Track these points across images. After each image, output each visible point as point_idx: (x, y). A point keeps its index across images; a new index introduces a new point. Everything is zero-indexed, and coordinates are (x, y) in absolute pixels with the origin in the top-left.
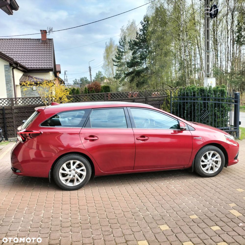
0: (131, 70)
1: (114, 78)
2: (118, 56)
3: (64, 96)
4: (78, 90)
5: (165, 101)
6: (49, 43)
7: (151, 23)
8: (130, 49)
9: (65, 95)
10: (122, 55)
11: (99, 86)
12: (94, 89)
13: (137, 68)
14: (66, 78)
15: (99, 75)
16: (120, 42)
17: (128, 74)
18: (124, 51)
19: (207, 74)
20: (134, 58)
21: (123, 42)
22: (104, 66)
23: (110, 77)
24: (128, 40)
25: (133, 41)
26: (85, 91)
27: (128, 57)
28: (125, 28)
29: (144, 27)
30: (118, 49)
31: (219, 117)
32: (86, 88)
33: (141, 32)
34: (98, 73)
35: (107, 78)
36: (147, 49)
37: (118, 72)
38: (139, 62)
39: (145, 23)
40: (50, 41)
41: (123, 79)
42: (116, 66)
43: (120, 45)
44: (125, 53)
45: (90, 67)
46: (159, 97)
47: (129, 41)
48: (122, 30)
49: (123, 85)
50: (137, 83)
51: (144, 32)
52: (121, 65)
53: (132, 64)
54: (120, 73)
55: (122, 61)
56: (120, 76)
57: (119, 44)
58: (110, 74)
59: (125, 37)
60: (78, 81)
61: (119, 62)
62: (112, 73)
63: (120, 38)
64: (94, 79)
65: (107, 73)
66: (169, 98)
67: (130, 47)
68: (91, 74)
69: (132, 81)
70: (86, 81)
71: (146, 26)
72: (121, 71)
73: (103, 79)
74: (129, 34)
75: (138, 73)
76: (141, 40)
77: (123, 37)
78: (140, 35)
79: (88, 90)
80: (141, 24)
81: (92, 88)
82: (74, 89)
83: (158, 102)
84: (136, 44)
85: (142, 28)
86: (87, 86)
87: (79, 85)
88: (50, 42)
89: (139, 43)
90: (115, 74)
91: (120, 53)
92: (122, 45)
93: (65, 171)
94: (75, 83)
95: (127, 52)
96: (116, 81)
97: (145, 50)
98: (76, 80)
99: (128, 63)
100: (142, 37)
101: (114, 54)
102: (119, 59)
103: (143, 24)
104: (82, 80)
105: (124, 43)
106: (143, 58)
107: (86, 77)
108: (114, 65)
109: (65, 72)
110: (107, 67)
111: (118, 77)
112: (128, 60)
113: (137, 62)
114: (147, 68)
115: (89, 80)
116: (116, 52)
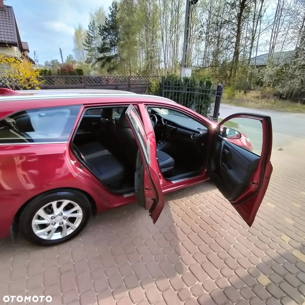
0: (101, 55)
1: (86, 62)
2: (88, 40)
3: (32, 77)
4: (50, 72)
5: (147, 88)
6: (7, 11)
7: (120, 10)
8: (100, 34)
9: (33, 75)
10: (92, 40)
11: (73, 69)
12: (67, 71)
13: (107, 54)
14: (36, 58)
15: (70, 58)
16: (89, 27)
17: (99, 59)
18: (93, 36)
19: (185, 64)
20: (104, 44)
21: (92, 26)
22: (75, 50)
23: (81, 61)
24: (97, 24)
25: (103, 26)
26: (58, 72)
27: (98, 42)
28: (93, 13)
29: (112, 13)
30: (88, 33)
31: (204, 109)
32: (58, 70)
33: (110, 18)
34: (68, 56)
35: (77, 62)
36: (116, 36)
37: (88, 57)
38: (109, 48)
39: (113, 9)
40: (9, 9)
41: (94, 64)
42: (86, 50)
43: (90, 29)
44: (94, 38)
45: (60, 49)
46: (142, 84)
47: (99, 26)
48: (91, 15)
49: (95, 70)
50: (108, 68)
51: (112, 18)
52: (91, 50)
53: (102, 50)
54: (91, 58)
55: (92, 46)
56: (91, 60)
57: (88, 29)
58: (81, 58)
59: (94, 22)
60: (49, 62)
61: (89, 46)
62: (82, 57)
63: (89, 22)
64: (65, 62)
65: (77, 57)
66: (151, 86)
67: (100, 32)
68: (62, 57)
69: (103, 66)
70: (58, 63)
71: (114, 13)
72: (92, 55)
73: (74, 62)
74: (98, 19)
75: (109, 59)
76: (110, 26)
77: (92, 22)
78: (109, 20)
79: (61, 72)
80: (110, 10)
81: (65, 70)
82: (46, 70)
83: (141, 89)
84: (105, 29)
85: (110, 14)
86: (59, 68)
87: (51, 67)
88: (9, 11)
89: (108, 29)
90: (85, 59)
91: (90, 38)
92: (91, 29)
93: (43, 219)
94: (47, 64)
95: (96, 37)
96: (87, 66)
97: (114, 37)
98: (47, 61)
99: (98, 48)
100: (111, 24)
101: (83, 38)
102: (89, 44)
103: (112, 10)
104: (53, 62)
105: (93, 28)
106: (113, 44)
107: (57, 60)
108: (85, 49)
109: (34, 52)
110: (78, 51)
111: (88, 61)
112: (98, 46)
113: (107, 48)
114: (116, 55)
115: (61, 62)
116: (86, 36)
